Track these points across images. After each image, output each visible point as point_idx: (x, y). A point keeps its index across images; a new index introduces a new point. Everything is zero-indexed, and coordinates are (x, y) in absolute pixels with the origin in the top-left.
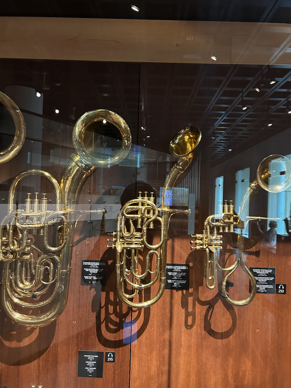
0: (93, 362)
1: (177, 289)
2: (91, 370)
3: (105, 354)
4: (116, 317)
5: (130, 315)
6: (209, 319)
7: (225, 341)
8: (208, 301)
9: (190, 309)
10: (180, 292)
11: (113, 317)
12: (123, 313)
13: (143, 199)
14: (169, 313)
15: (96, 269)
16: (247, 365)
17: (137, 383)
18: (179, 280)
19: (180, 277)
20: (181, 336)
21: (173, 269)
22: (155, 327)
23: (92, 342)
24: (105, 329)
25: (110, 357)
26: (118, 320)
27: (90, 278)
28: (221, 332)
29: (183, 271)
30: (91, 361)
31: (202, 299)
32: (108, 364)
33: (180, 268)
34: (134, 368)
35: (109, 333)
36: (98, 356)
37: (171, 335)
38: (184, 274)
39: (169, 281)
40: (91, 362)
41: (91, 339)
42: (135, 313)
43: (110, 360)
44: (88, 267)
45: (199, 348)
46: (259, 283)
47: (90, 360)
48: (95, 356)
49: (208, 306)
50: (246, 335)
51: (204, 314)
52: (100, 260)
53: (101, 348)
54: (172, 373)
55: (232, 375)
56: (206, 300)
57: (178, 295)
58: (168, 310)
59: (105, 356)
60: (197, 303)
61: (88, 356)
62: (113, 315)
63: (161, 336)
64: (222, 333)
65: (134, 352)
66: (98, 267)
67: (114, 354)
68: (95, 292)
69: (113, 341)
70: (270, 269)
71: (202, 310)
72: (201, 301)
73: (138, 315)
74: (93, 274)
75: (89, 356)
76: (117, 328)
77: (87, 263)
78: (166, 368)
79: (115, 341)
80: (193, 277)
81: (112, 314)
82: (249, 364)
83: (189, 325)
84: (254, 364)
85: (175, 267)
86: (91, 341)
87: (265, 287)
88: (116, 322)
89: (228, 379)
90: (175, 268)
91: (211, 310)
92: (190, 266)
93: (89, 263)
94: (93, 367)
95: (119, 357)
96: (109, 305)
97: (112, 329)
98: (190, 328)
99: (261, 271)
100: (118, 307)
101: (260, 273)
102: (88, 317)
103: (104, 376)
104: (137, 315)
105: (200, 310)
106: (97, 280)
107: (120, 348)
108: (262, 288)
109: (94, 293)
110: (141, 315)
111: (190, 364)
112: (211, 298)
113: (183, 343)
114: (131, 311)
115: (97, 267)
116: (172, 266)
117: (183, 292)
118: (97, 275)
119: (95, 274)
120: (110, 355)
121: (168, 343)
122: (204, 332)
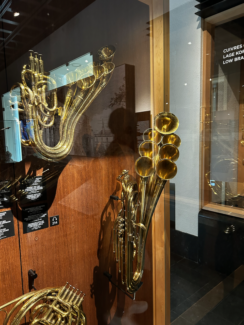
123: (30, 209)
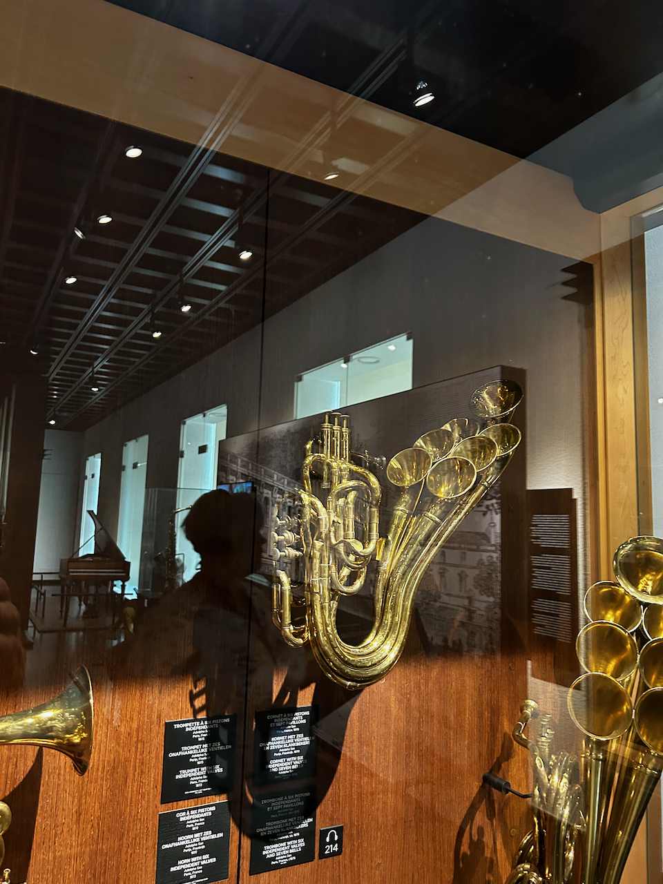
123: (273, 800)
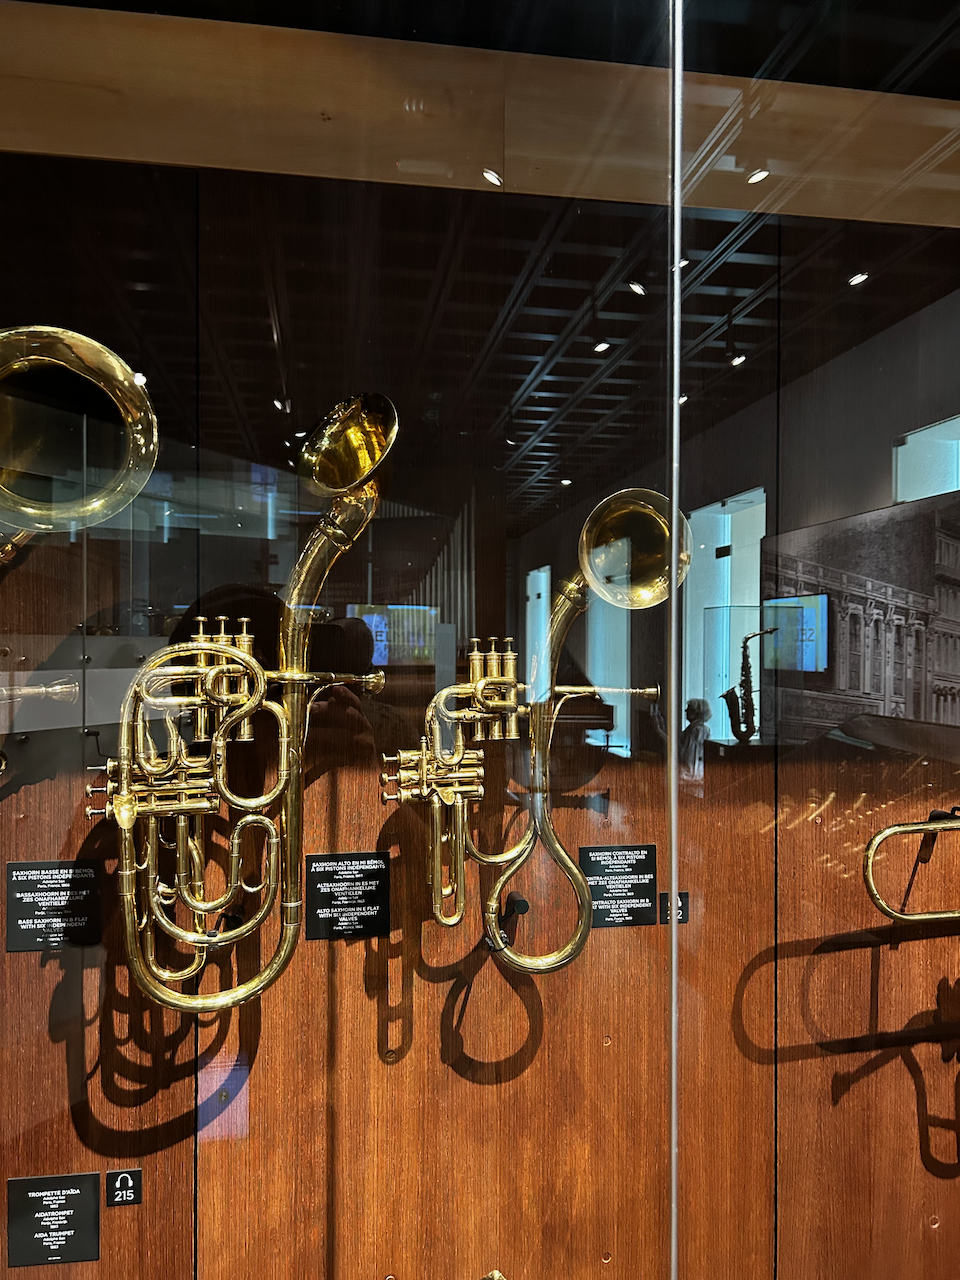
0: (63, 1213)
1: (352, 936)
2: (54, 1240)
3: (103, 1181)
4: (142, 1049)
5: (190, 1037)
6: (455, 1023)
7: (508, 1087)
8: (453, 965)
9: (395, 999)
10: (361, 944)
11: (129, 1051)
12: (165, 1035)
13: (212, 640)
14: (326, 1017)
15: (62, 893)
16: (579, 1153)
17: (223, 1263)
18: (356, 905)
19: (359, 896)
20: (366, 1091)
21: (336, 872)
22: (280, 1069)
23: (56, 1145)
24: (101, 1095)
25: (124, 1186)
26: (146, 1061)
27: (41, 924)
28: (494, 1061)
29: (368, 875)
30: (54, 1210)
31: (434, 963)
32: (117, 1213)
33: (357, 868)
34: (210, 1213)
35: (116, 1110)
36: (78, 1191)
37: (333, 1089)
38: (373, 885)
39: (323, 913)
40: (53, 1213)
41: (52, 1135)
42: (206, 1030)
43: (122, 1197)
44: (31, 886)
45: (426, 1122)
46: (610, 895)
47: (52, 1207)
48: (69, 1192)
49: (452, 982)
50: (572, 1062)
51: (441, 1010)
52: (74, 859)
53: (90, 1163)
54: (339, 1210)
55: (531, 1193)
56: (447, 964)
57: (353, 957)
58: (321, 1008)
59: (103, 1187)
60: (415, 975)
61: (44, 1194)
62: (131, 1045)
63: (300, 1097)
64: (498, 1064)
65: (209, 1161)
66: (68, 885)
67: (136, 1176)
68: (61, 973)
69: (131, 1132)
70: (639, 848)
71: (433, 998)
72: (430, 969)
73: (217, 1036)
74: (53, 911)
75: (48, 1193)
76: (144, 1086)
77: (27, 873)
78: (319, 1199)
79: (141, 1131)
80: (401, 893)
81: (123, 1042)
82: (584, 1151)
83: (393, 1048)
84: (597, 1150)
85: (341, 866)
86: (53, 1143)
87: (625, 905)
88: (141, 1066)
89: (521, 1208)
90: (340, 868)
91: (462, 995)
92: (391, 856)
93: (34, 872)
94: (61, 1228)
95: (154, 1183)
96: (115, 1012)
97: (129, 1091)
98: (397, 1061)
99: (612, 857)
100: (147, 1015)
101: (610, 863)
102: (38, 1062)
103: (103, 1252)
104: (214, 1034)
105: (427, 998)
106: (66, 931)
107: (159, 1153)
108: (619, 910)
109: (57, 975)
110: (229, 1033)
111: (400, 1175)
112: (462, 955)
113: (374, 1110)
114: (193, 1025)
115: (63, 885)
116: (331, 864)
117: (370, 942)
118: (65, 912)
119: (57, 908)
120: (124, 1181)
121: (322, 1117)
122: (440, 1066)
